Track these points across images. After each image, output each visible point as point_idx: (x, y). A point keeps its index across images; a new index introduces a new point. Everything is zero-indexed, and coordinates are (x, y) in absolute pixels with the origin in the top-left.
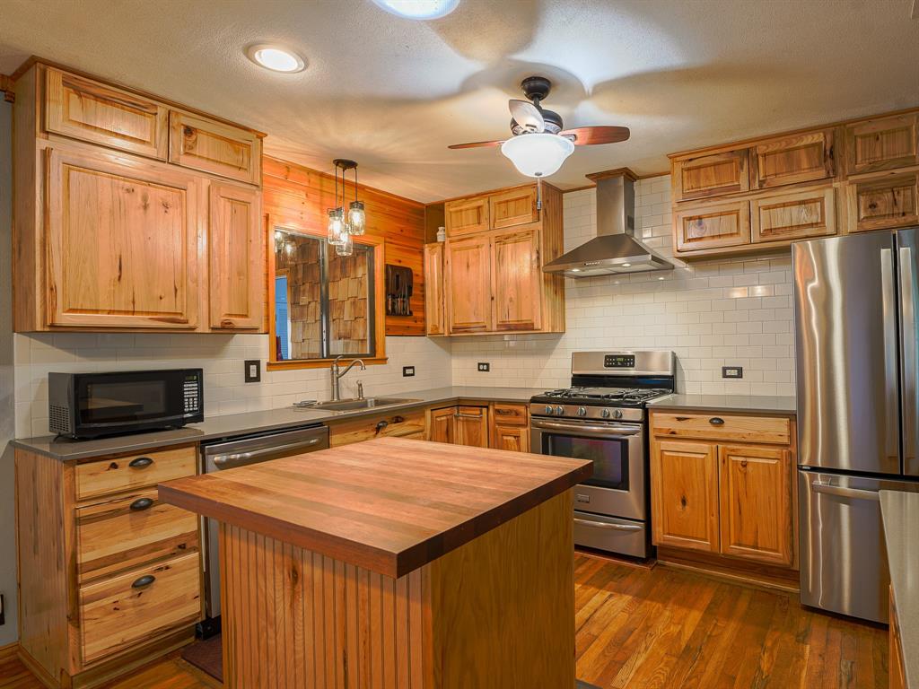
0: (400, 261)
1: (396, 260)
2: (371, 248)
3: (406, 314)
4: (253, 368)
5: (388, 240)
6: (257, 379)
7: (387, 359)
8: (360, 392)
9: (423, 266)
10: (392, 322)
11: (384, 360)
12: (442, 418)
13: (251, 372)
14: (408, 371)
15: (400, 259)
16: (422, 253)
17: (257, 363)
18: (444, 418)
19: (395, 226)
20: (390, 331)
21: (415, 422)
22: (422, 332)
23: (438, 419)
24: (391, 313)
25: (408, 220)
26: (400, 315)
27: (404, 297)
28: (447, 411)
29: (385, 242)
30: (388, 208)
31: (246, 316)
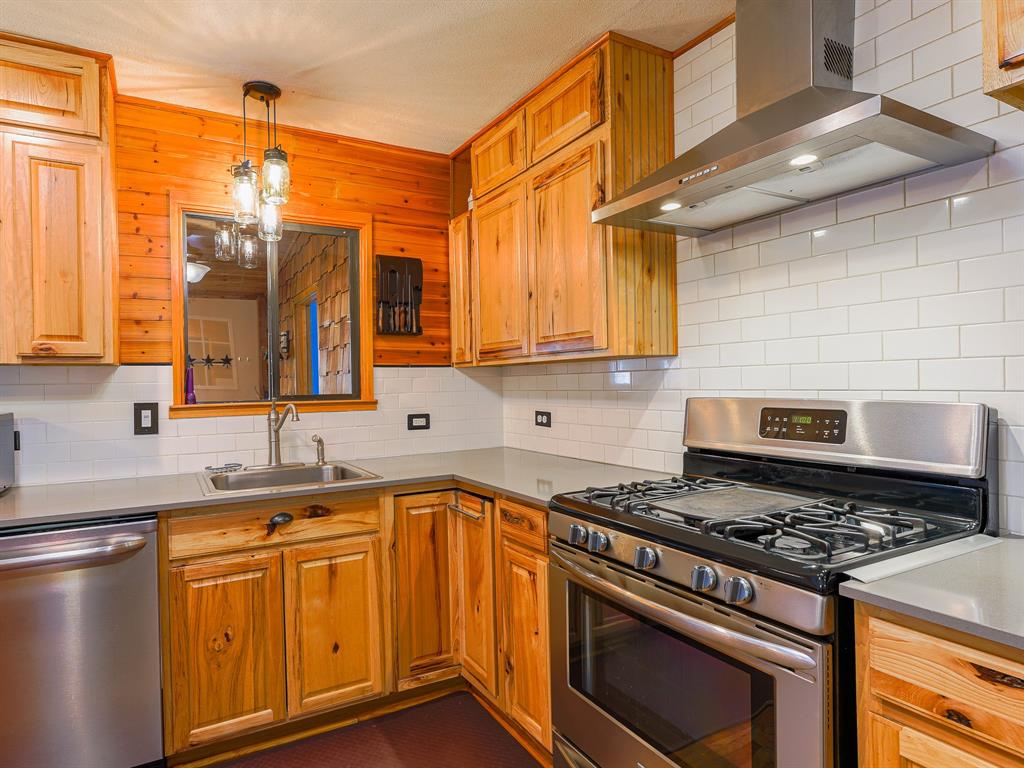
0: (402, 250)
1: (395, 248)
2: (353, 233)
3: (412, 332)
4: (146, 414)
5: (378, 217)
6: (154, 429)
7: (376, 402)
8: (321, 453)
9: (447, 255)
10: (383, 345)
11: (373, 404)
12: (423, 511)
13: (145, 420)
14: (418, 422)
15: (403, 246)
16: (445, 234)
17: (154, 407)
18: (428, 510)
19: (392, 195)
20: (382, 359)
21: (356, 516)
22: (444, 360)
23: (414, 512)
24: (384, 331)
25: (418, 183)
26: (399, 334)
27: (406, 304)
28: (433, 498)
29: (374, 220)
30: (379, 168)
31: (78, 338)
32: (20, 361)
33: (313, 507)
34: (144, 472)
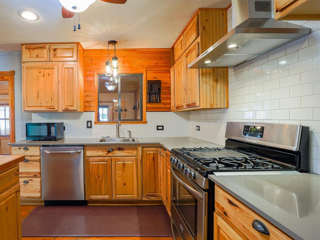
0: (155, 78)
1: (153, 78)
2: (141, 74)
3: (158, 101)
4: (89, 123)
5: (148, 69)
6: (91, 127)
7: (147, 122)
8: (130, 135)
9: (170, 78)
10: (149, 105)
11: (146, 122)
12: (151, 152)
13: (89, 125)
14: (160, 128)
15: (155, 77)
16: (169, 72)
17: (91, 122)
19: (153, 62)
20: (148, 110)
21: (130, 151)
22: (169, 110)
23: (148, 152)
24: (149, 101)
25: (161, 58)
26: (154, 102)
27: (156, 94)
28: (154, 149)
29: (147, 70)
30: (148, 55)
31: (73, 106)
32: (62, 111)
33: (119, 148)
34: (89, 137)
